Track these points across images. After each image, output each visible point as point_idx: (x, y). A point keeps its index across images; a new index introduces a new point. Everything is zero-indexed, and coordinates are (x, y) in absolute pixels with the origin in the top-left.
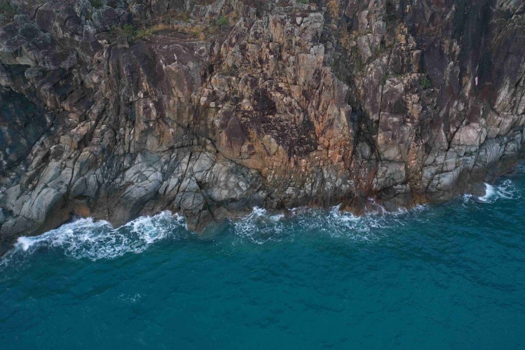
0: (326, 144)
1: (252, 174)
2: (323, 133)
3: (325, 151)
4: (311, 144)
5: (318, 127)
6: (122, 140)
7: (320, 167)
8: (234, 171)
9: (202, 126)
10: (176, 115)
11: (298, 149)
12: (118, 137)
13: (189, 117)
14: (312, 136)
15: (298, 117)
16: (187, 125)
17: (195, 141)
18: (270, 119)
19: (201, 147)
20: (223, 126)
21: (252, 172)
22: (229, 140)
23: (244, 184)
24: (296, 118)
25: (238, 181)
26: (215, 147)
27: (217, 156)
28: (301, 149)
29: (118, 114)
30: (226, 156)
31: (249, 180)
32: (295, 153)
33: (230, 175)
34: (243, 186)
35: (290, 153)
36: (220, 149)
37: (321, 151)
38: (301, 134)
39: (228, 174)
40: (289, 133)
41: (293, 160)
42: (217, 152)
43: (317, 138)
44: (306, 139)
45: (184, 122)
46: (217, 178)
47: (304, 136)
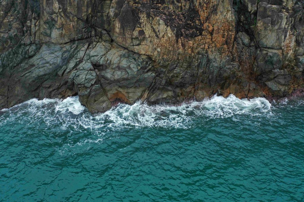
0: (211, 29)
1: (143, 59)
2: (208, 19)
3: (209, 36)
4: (197, 29)
5: (203, 14)
6: (28, 31)
7: (205, 50)
8: (127, 56)
9: (99, 18)
10: (76, 9)
11: (185, 32)
12: (25, 29)
13: (87, 11)
14: (197, 22)
15: (185, 6)
16: (86, 18)
17: (93, 33)
18: (159, 7)
19: (98, 37)
20: (116, 15)
21: (142, 57)
22: (123, 27)
23: (135, 66)
24: (183, 7)
25: (129, 64)
26: (110, 36)
27: (111, 45)
28: (187, 32)
29: (26, 8)
30: (119, 44)
31: (140, 63)
32: (182, 35)
33: (122, 59)
34: (134, 67)
35: (178, 35)
36: (114, 38)
37: (206, 35)
38: (188, 20)
39: (121, 58)
40: (176, 18)
41: (181, 41)
42: (112, 41)
43: (202, 24)
44: (192, 24)
45: (83, 15)
46: (111, 61)
47: (190, 22)
